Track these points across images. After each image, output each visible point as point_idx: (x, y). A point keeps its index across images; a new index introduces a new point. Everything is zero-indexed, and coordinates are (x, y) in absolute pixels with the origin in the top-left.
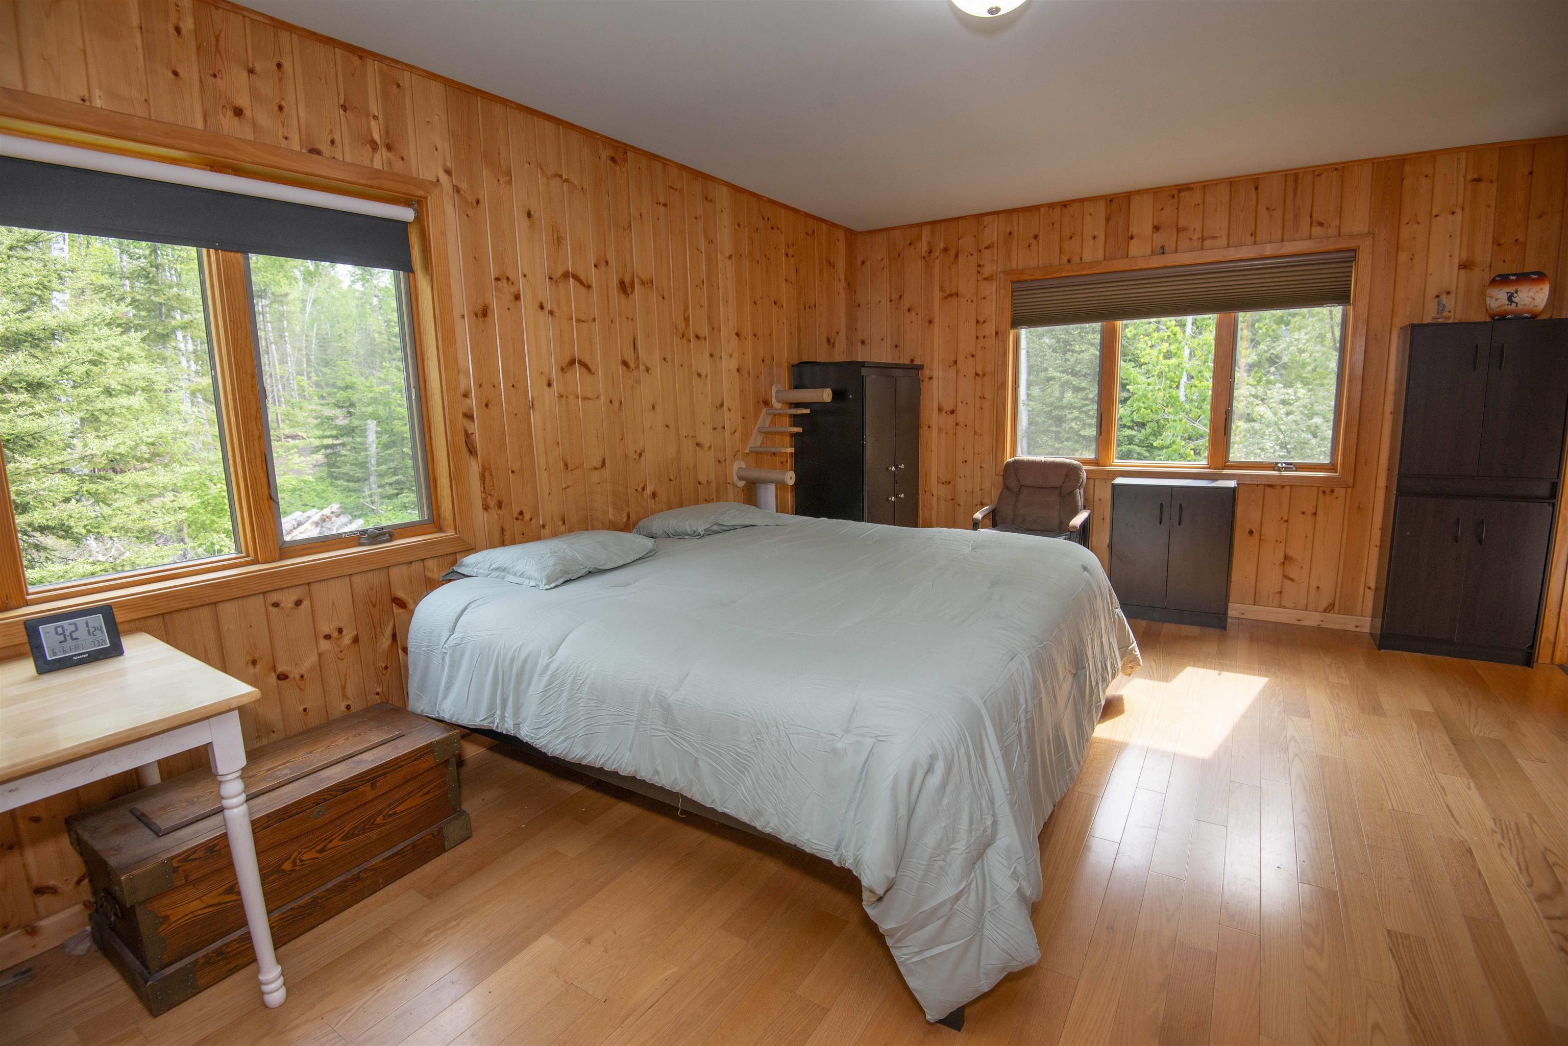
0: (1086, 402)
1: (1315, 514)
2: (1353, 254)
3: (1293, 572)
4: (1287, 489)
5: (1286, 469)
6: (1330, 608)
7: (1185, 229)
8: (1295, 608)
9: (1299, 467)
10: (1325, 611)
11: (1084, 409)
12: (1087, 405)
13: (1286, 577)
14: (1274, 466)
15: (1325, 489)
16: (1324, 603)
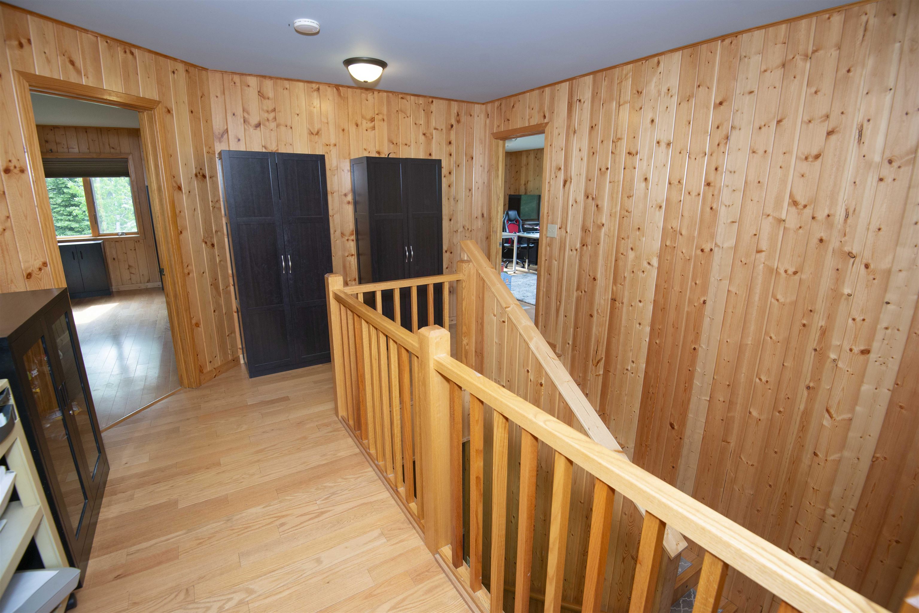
0: (55, 206)
1: (135, 249)
2: (126, 160)
3: (133, 271)
4: (123, 241)
5: (121, 235)
6: (149, 281)
7: (59, 143)
8: (137, 283)
9: (127, 234)
10: (147, 282)
11: (55, 210)
12: (55, 208)
13: (131, 273)
14: (117, 234)
15: (135, 241)
16: (146, 279)
